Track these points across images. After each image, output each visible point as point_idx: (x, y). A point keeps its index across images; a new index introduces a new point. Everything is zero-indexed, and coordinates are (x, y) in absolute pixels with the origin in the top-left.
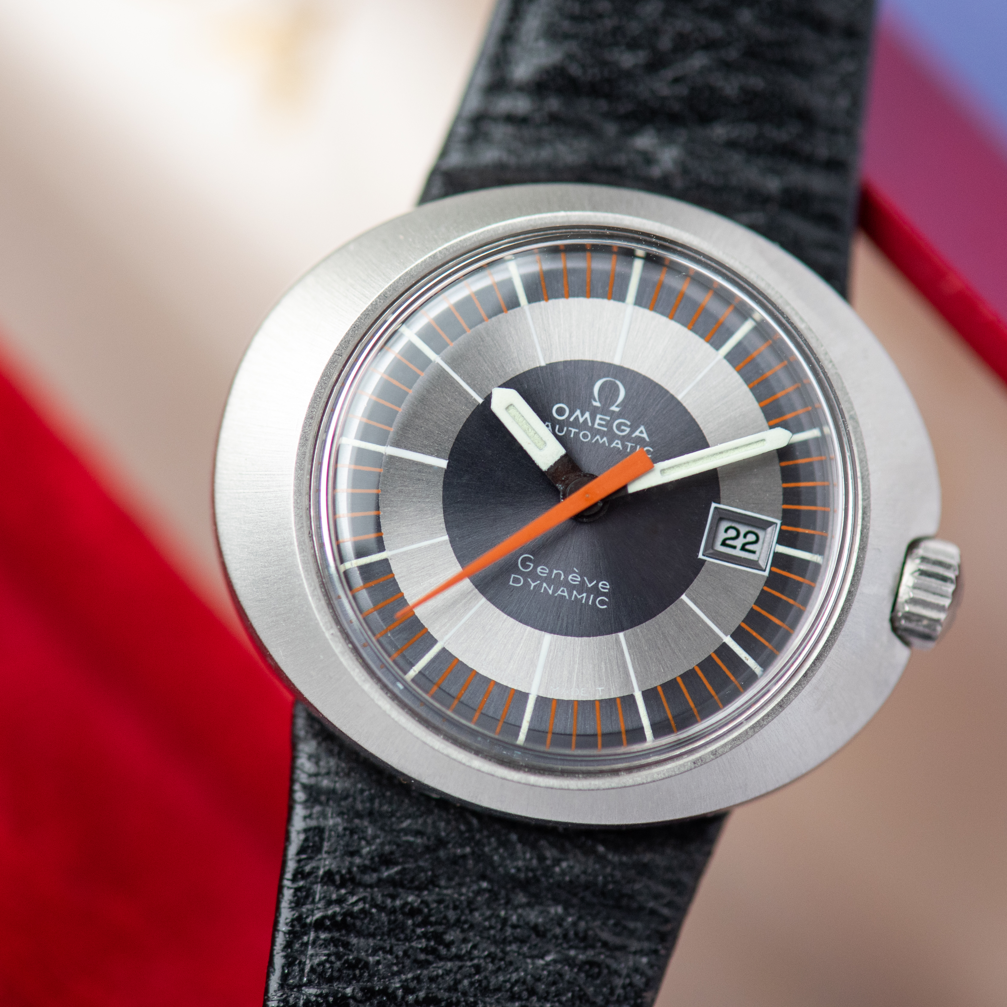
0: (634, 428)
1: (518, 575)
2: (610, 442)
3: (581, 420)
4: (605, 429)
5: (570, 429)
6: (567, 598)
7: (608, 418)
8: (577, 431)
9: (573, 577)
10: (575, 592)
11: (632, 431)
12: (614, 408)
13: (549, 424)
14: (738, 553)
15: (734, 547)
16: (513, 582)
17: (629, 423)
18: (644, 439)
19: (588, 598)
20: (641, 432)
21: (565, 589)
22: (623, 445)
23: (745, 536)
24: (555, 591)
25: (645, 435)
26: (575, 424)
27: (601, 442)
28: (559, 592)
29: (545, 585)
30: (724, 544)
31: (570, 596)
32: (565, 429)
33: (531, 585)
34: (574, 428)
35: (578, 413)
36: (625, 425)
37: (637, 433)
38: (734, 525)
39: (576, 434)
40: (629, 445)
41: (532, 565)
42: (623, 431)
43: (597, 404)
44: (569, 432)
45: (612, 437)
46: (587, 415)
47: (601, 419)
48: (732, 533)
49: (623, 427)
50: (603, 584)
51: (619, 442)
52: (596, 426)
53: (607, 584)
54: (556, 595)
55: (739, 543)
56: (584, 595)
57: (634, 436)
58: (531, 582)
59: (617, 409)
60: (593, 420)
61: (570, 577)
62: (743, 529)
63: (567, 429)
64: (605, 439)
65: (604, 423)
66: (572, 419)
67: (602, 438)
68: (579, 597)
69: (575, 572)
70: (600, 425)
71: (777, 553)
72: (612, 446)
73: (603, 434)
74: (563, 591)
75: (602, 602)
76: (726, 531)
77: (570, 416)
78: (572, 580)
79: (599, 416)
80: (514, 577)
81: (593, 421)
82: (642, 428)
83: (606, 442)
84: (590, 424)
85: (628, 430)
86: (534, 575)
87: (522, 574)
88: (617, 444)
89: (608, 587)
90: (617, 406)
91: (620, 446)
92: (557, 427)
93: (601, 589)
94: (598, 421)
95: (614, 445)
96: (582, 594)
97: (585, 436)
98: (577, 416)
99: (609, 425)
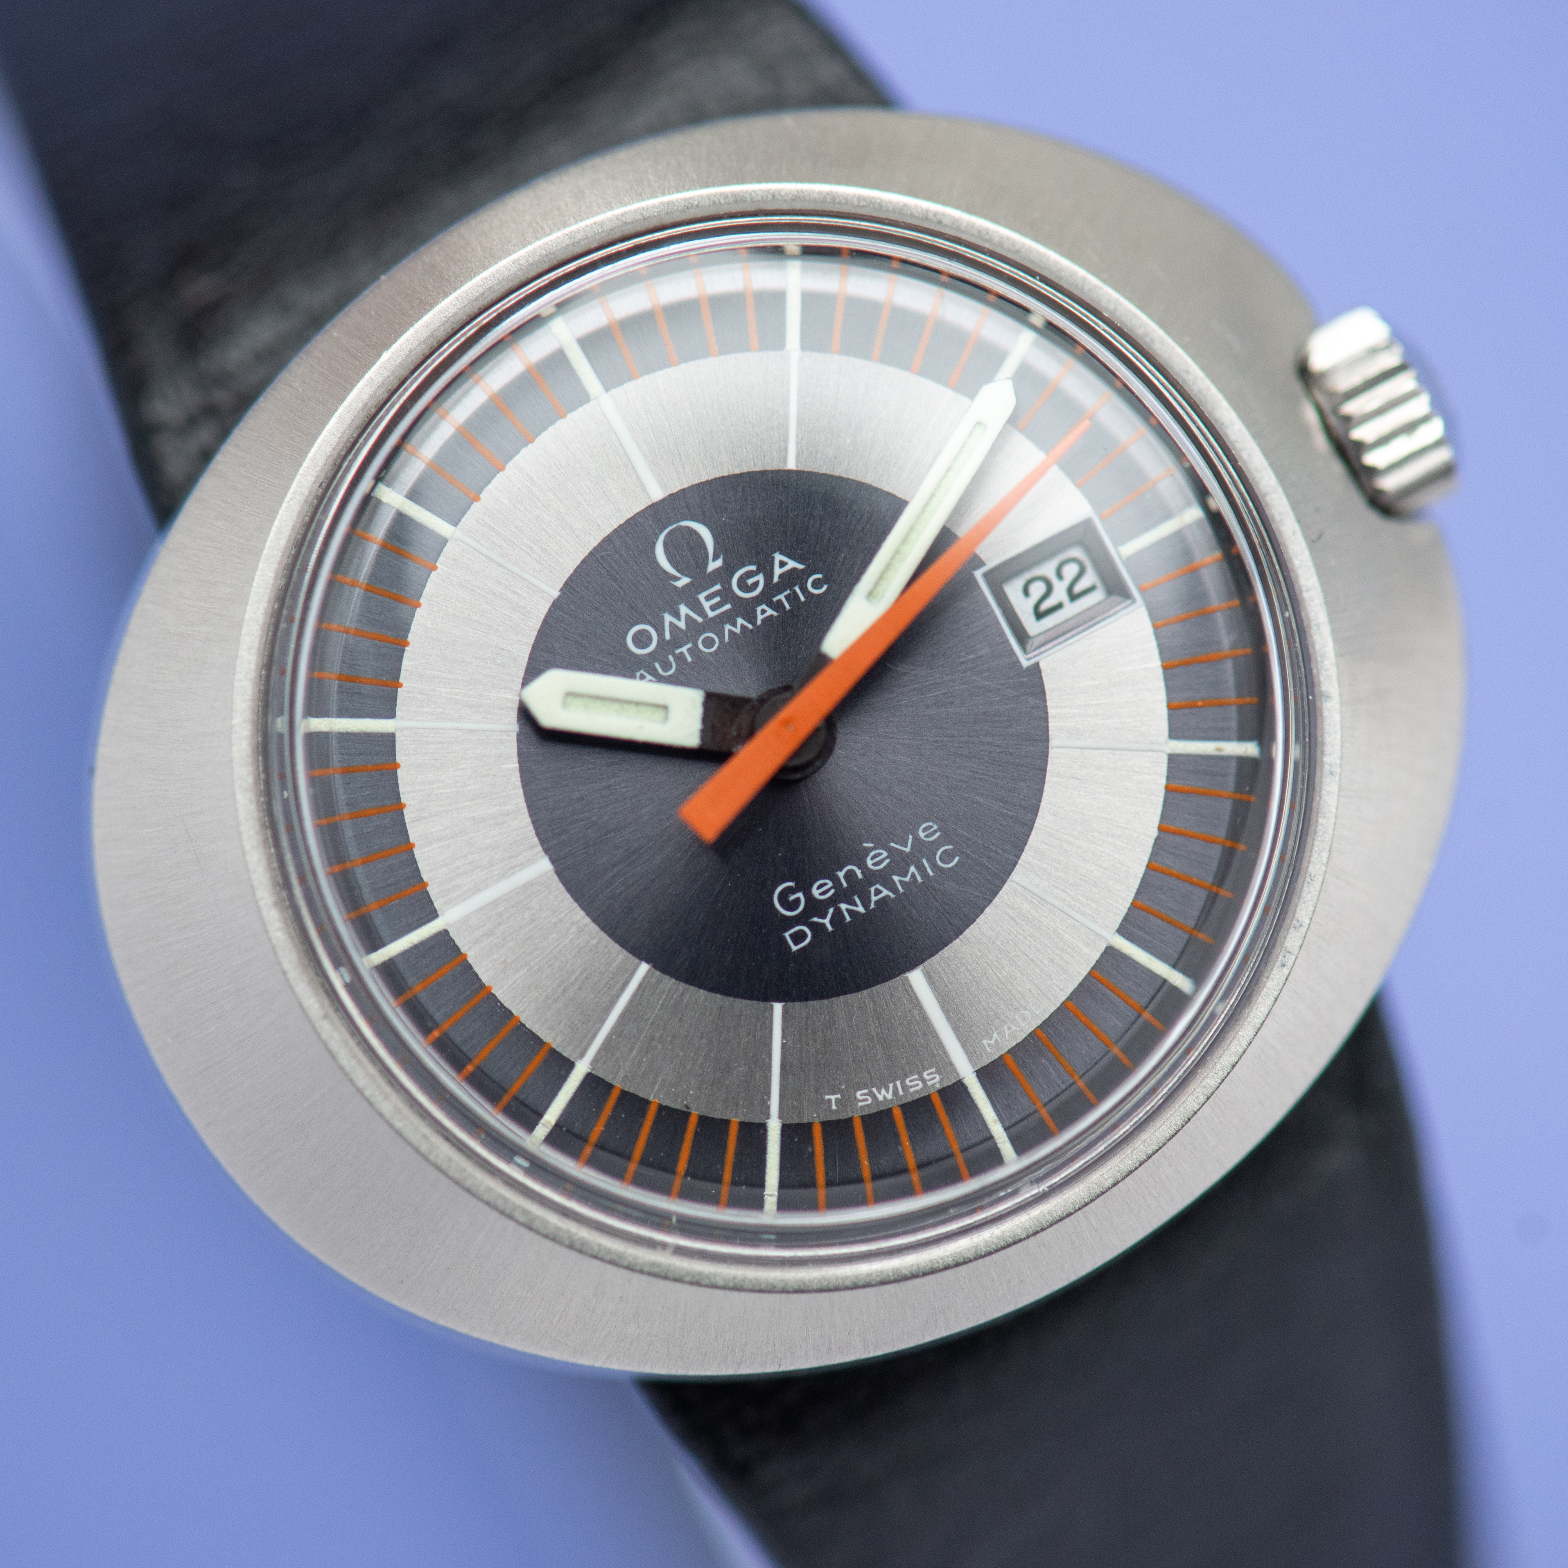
0: (766, 568)
1: (794, 927)
2: (752, 619)
3: (682, 625)
4: (728, 607)
5: (677, 651)
6: (892, 895)
7: (718, 587)
8: (689, 645)
9: (872, 859)
10: (896, 878)
11: (769, 576)
12: (714, 565)
13: (642, 672)
14: (1071, 610)
15: (1059, 606)
16: (796, 944)
17: (753, 568)
18: (794, 570)
19: (921, 869)
20: (782, 564)
21: (878, 886)
22: (771, 605)
23: (1059, 575)
24: (866, 903)
25: (792, 564)
26: (679, 638)
27: (738, 630)
28: (874, 898)
29: (844, 906)
30: (1039, 615)
31: (894, 889)
32: (671, 658)
33: (824, 925)
34: (681, 646)
35: (668, 618)
36: (750, 574)
37: (778, 571)
38: (1028, 576)
39: (694, 651)
40: (781, 597)
41: (800, 895)
42: (756, 584)
43: (684, 581)
44: (680, 658)
45: (747, 609)
46: (684, 610)
47: (708, 598)
48: (1038, 589)
49: (750, 581)
50: (924, 830)
51: (764, 607)
52: (711, 614)
53: (931, 824)
54: (872, 906)
55: (1060, 593)
56: (912, 869)
57: (776, 579)
58: (821, 921)
59: (719, 563)
60: (697, 607)
61: (869, 862)
62: (1048, 569)
63: (675, 656)
64: (740, 621)
65: (717, 599)
66: (668, 636)
67: (734, 624)
68: (907, 879)
69: (872, 849)
70: (713, 608)
71: (1128, 558)
72: (759, 622)
73: (729, 618)
74: (878, 892)
75: (947, 857)
76: (1026, 592)
77: (661, 634)
78: (875, 864)
79: (702, 597)
80: (791, 936)
81: (701, 611)
82: (778, 557)
83: (745, 623)
84: (700, 620)
85: (760, 578)
86: (815, 907)
87: (796, 921)
88: (762, 613)
89: (935, 827)
90: (715, 558)
91: (770, 612)
92: (657, 665)
93: (927, 839)
94: (706, 605)
95: (760, 617)
96: (908, 872)
97: (709, 643)
98: (671, 624)
99: (726, 594)
